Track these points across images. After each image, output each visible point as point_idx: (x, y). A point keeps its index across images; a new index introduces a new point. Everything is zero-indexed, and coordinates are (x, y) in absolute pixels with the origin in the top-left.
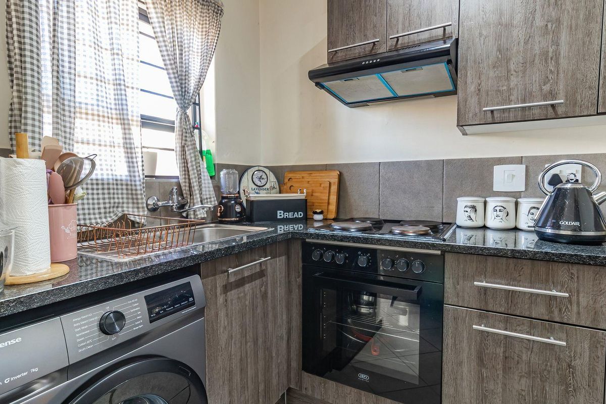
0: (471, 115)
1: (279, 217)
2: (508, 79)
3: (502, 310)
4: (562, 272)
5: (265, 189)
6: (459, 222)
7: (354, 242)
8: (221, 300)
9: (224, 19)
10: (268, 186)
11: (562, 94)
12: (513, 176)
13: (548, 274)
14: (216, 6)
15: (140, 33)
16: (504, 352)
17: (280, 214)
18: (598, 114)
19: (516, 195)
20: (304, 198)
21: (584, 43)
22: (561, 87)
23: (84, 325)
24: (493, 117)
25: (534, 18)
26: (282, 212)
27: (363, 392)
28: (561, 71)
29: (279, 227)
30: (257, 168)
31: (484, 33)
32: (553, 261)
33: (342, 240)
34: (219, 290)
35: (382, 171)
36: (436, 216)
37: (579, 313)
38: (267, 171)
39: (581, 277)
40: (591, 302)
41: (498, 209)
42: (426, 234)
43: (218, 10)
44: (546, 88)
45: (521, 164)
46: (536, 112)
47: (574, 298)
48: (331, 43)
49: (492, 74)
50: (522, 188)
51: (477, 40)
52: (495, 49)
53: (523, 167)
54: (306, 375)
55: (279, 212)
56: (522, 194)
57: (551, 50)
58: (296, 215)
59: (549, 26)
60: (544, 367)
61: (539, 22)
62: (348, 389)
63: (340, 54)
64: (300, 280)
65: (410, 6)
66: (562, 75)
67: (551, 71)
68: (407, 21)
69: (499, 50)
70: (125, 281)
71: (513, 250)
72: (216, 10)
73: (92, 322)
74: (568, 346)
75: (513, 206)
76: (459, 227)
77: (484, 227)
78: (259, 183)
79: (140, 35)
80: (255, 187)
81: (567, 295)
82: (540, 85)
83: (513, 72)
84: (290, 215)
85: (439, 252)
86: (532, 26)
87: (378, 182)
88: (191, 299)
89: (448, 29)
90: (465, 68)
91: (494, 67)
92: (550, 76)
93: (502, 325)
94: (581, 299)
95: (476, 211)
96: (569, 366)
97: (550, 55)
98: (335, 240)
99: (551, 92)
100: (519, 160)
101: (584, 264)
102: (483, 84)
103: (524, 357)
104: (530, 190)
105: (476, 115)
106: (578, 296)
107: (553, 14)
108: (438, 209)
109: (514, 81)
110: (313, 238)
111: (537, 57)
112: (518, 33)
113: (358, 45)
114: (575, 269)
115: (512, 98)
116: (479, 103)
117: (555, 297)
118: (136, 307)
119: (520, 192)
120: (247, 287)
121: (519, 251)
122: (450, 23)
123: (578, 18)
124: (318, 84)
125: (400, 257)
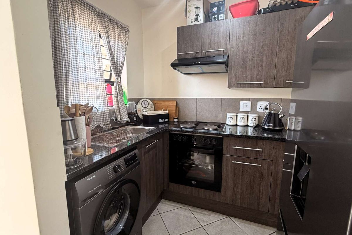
0: (233, 85)
1: (159, 122)
2: (246, 72)
3: (242, 156)
4: (260, 143)
5: (148, 108)
6: (227, 123)
7: (191, 133)
8: (143, 158)
9: (130, 34)
10: (149, 107)
11: (263, 80)
12: (247, 106)
13: (256, 143)
14: (127, 29)
15: (101, 46)
16: (242, 170)
17: (160, 121)
18: (274, 87)
19: (248, 113)
20: (167, 113)
21: (271, 62)
22: (263, 77)
23: (109, 170)
24: (240, 86)
25: (255, 51)
26: (160, 119)
27: (193, 188)
28: (263, 71)
29: (159, 126)
30: (143, 100)
31: (238, 54)
32: (258, 139)
33: (185, 132)
34: (143, 155)
35: (198, 102)
36: (218, 120)
37: (265, 155)
38: (148, 100)
39: (266, 144)
40: (269, 152)
41: (242, 118)
42: (216, 130)
43: (127, 30)
44: (258, 77)
45: (250, 101)
46: (255, 85)
47: (264, 151)
48: (179, 51)
49: (240, 70)
50: (250, 110)
51: (235, 56)
52: (242, 60)
53: (250, 102)
54: (171, 184)
55: (159, 119)
56: (250, 113)
57: (260, 63)
58: (165, 120)
59: (260, 54)
60: (254, 173)
61: (257, 53)
62: (188, 187)
63: (182, 55)
64: (168, 148)
65: (211, 39)
66: (263, 73)
67: (260, 71)
68: (210, 46)
69: (243, 61)
70: (119, 154)
71: (246, 136)
72: (126, 30)
73: (111, 169)
74: (261, 166)
75: (246, 117)
76: (227, 125)
77: (236, 125)
78: (145, 106)
79: (101, 47)
80: (143, 108)
81: (262, 150)
82: (256, 76)
83: (247, 70)
84: (163, 121)
85: (221, 136)
86: (254, 54)
87: (196, 106)
88: (136, 159)
89: (225, 51)
90: (231, 67)
91: (241, 67)
92: (260, 73)
93: (242, 161)
94: (266, 151)
95: (232, 119)
96: (262, 172)
97: (260, 65)
98: (183, 132)
99: (260, 79)
100: (249, 100)
101: (267, 140)
102: (237, 73)
103: (248, 171)
104: (252, 111)
105: (234, 84)
106: (265, 150)
107: (261, 50)
108: (219, 118)
109: (248, 73)
110: (174, 132)
111: (256, 66)
112: (249, 56)
113: (190, 53)
114: (264, 142)
115: (247, 79)
116: (236, 80)
117: (258, 151)
118: (122, 163)
119: (249, 112)
120: (151, 152)
121: (248, 136)
122: (226, 49)
123: (269, 53)
124: (174, 68)
125: (208, 138)
